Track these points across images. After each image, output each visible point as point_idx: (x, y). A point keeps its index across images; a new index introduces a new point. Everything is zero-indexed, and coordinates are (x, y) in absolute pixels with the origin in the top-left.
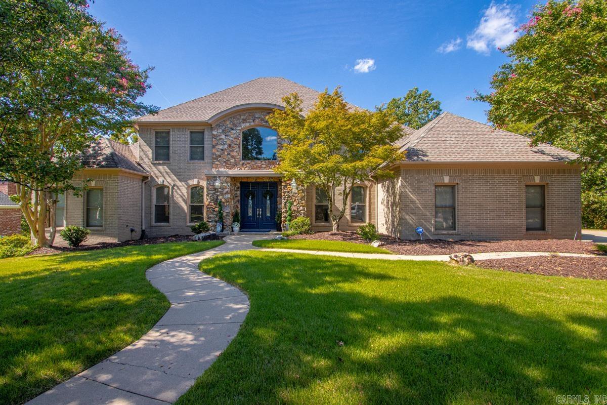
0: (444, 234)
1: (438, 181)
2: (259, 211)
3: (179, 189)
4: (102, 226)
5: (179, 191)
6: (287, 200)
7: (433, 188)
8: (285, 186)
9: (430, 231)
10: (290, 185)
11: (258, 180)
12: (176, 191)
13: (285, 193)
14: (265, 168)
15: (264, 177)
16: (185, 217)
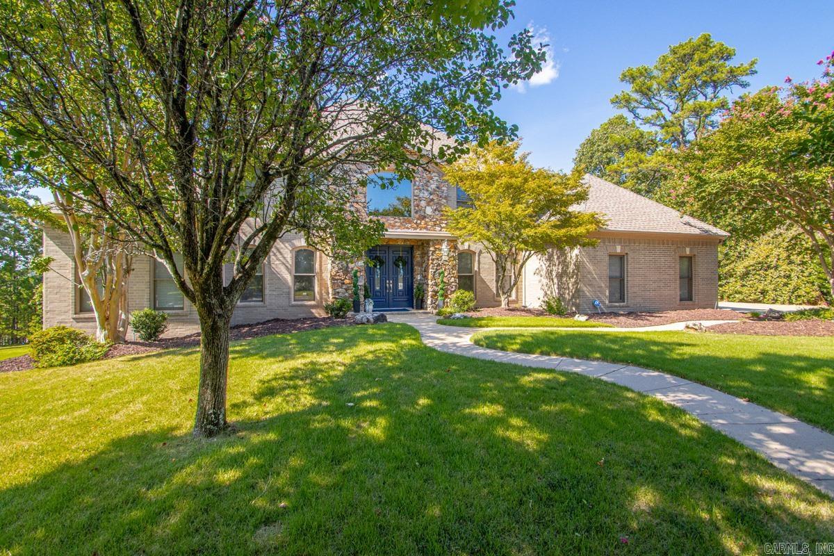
0: (616, 307)
1: (611, 250)
2: (390, 284)
3: (280, 252)
4: (182, 308)
5: (279, 256)
6: (437, 270)
7: (607, 258)
8: (434, 252)
9: (604, 304)
10: (440, 250)
11: (391, 243)
12: (275, 255)
13: (433, 260)
14: (399, 227)
15: (398, 239)
16: (289, 293)
